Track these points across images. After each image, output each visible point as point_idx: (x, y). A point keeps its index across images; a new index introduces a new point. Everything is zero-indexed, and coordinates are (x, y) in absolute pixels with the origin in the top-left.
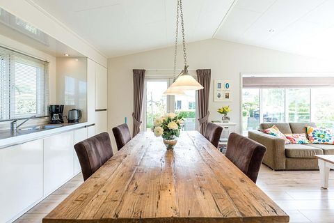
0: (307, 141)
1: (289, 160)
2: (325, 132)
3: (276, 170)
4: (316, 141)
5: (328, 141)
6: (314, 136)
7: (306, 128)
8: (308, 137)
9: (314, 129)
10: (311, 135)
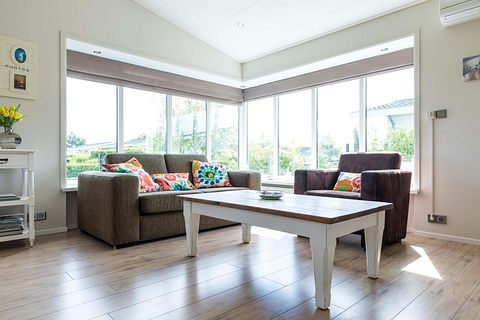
0: (188, 185)
1: (146, 219)
2: (216, 168)
3: (119, 247)
4: (203, 184)
5: (218, 181)
6: (200, 176)
7: (191, 163)
8: (192, 179)
9: (203, 164)
10: (196, 174)
